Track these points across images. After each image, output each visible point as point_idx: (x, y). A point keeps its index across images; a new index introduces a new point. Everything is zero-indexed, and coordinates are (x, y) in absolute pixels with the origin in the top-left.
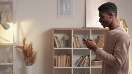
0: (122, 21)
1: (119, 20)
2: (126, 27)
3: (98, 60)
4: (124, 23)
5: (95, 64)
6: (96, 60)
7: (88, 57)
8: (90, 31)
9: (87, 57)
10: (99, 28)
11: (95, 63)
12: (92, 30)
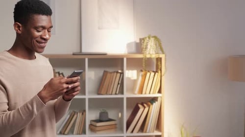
0: (152, 39)
1: (146, 38)
2: (160, 52)
3: (104, 119)
4: (158, 44)
5: (97, 129)
6: (100, 121)
7: (83, 114)
8: (84, 60)
9: (80, 115)
10: (105, 54)
11: (96, 126)
12: (89, 60)
